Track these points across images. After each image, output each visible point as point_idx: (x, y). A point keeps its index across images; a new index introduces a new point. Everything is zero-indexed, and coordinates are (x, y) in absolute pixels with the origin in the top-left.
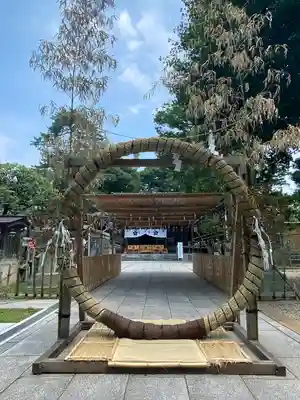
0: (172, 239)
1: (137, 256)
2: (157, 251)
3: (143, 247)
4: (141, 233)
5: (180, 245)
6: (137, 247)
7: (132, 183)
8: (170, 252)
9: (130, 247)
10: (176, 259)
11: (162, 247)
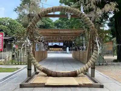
0: (65, 46)
1: (53, 52)
2: (60, 50)
3: (55, 49)
4: (54, 44)
5: (68, 48)
6: (53, 49)
7: (51, 26)
8: (64, 50)
9: (50, 49)
10: (66, 53)
11: (61, 49)
